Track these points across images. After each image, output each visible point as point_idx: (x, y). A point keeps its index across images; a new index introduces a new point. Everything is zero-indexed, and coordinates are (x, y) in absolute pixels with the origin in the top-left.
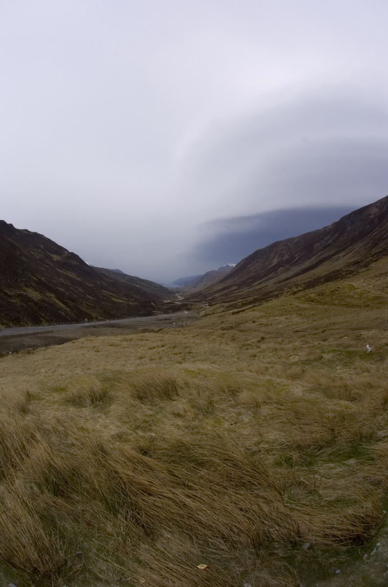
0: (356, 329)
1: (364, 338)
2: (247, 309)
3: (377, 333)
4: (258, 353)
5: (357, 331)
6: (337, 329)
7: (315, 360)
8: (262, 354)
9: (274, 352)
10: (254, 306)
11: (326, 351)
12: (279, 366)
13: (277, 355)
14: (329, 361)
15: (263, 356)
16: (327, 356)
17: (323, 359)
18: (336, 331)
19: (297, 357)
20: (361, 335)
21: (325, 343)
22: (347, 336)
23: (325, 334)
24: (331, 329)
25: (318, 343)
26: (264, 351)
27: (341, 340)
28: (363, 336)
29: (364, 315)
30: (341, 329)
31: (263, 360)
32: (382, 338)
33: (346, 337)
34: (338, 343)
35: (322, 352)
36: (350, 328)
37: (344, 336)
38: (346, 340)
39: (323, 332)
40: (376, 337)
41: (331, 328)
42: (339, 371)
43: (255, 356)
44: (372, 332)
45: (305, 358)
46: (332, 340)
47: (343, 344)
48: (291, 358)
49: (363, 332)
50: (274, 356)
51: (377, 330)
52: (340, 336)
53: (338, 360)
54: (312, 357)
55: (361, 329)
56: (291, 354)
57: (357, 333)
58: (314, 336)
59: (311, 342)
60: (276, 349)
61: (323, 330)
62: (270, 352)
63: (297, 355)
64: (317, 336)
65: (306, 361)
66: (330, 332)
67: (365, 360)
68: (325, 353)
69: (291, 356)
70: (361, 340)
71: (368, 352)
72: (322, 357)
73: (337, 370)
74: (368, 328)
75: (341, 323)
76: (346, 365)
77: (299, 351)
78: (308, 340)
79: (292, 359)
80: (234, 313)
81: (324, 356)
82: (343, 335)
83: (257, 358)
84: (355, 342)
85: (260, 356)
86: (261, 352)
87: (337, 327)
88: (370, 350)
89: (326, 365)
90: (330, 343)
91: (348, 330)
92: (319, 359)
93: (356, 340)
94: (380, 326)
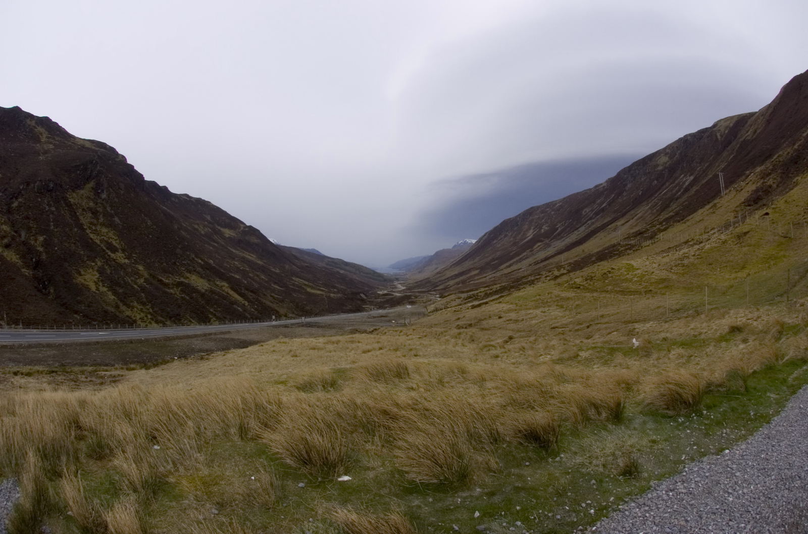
0: (629, 322)
1: (638, 332)
2: (492, 301)
3: (654, 325)
4: (501, 353)
5: (630, 325)
6: (605, 323)
7: (570, 359)
8: (506, 355)
9: (521, 352)
11: (584, 348)
12: (525, 366)
13: (525, 355)
14: (586, 359)
16: (583, 354)
17: (579, 357)
18: (604, 326)
19: (549, 356)
20: (635, 329)
21: (589, 341)
22: (617, 331)
23: (590, 329)
24: (598, 324)
25: (580, 341)
26: (509, 350)
27: (609, 336)
28: (637, 330)
29: (643, 304)
30: (611, 323)
31: (506, 361)
32: (660, 332)
33: (615, 333)
34: (605, 340)
35: (580, 350)
36: (623, 320)
38: (615, 336)
39: (588, 327)
40: (653, 331)
41: (599, 322)
42: (596, 369)
43: (497, 357)
44: (648, 325)
45: (558, 357)
46: (598, 336)
47: (611, 341)
48: (541, 357)
49: (636, 325)
50: (520, 357)
51: (655, 322)
52: (608, 331)
53: (597, 358)
54: (565, 355)
55: (636, 322)
57: (630, 326)
58: (577, 333)
59: (571, 340)
60: (524, 348)
61: (588, 324)
62: (515, 352)
63: (549, 354)
64: (580, 333)
65: (558, 360)
66: (596, 328)
67: (630, 356)
68: (583, 350)
69: (541, 355)
71: (634, 348)
72: (578, 355)
73: (593, 368)
74: (645, 321)
75: (612, 315)
76: (606, 363)
77: (552, 350)
78: (568, 338)
80: (474, 307)
81: (581, 354)
82: (613, 330)
83: (499, 359)
84: (625, 338)
85: (503, 356)
86: (506, 352)
87: (606, 320)
89: (582, 364)
90: (595, 341)
91: (620, 324)
92: (574, 357)
93: (628, 335)
94: (661, 316)
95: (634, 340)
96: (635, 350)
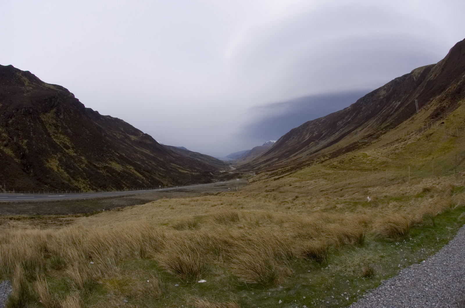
0: (365, 187)
1: (370, 193)
2: (285, 176)
3: (379, 189)
4: (291, 206)
5: (365, 189)
6: (352, 188)
7: (331, 209)
8: (294, 207)
9: (303, 205)
10: (291, 173)
11: (339, 202)
12: (305, 214)
13: (305, 207)
14: (341, 209)
15: (295, 208)
16: (339, 206)
17: (336, 208)
18: (351, 189)
19: (319, 208)
20: (368, 191)
21: (342, 198)
22: (357, 192)
23: (342, 192)
24: (347, 188)
25: (336, 198)
26: (296, 204)
27: (353, 195)
29: (373, 176)
30: (354, 188)
31: (294, 210)
32: (383, 192)
33: (357, 193)
34: (351, 197)
35: (337, 203)
36: (361, 186)
37: (356, 193)
38: (357, 195)
39: (341, 190)
40: (379, 192)
41: (347, 187)
42: (346, 215)
43: (289, 208)
44: (376, 189)
45: (324, 208)
46: (347, 196)
47: (355, 198)
48: (314, 208)
49: (369, 189)
50: (302, 208)
51: (380, 187)
52: (353, 192)
53: (347, 208)
54: (329, 207)
55: (368, 187)
56: (315, 206)
57: (366, 189)
58: (335, 194)
59: (332, 198)
60: (304, 203)
61: (341, 189)
62: (300, 205)
63: (319, 206)
64: (336, 194)
65: (325, 209)
66: (346, 190)
67: (366, 207)
68: (339, 204)
69: (315, 207)
70: (368, 194)
71: (368, 202)
72: (336, 207)
73: (345, 214)
74: (374, 186)
75: (355, 183)
76: (352, 211)
77: (321, 204)
78: (330, 197)
79: (316, 209)
80: (275, 179)
81: (337, 206)
82: (355, 192)
83: (291, 209)
84: (363, 196)
85: (293, 208)
86: (294, 206)
87: (352, 186)
88: (370, 200)
89: (338, 212)
90: (345, 198)
91: (360, 188)
92: (334, 208)
93: (364, 195)
94: (383, 183)
95: (368, 197)
96: (369, 203)
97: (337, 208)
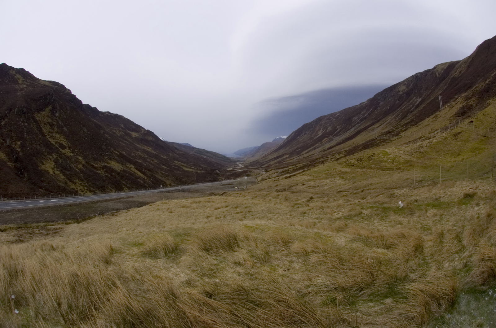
0: (390, 188)
1: (397, 196)
2: (298, 174)
3: (407, 191)
4: (307, 210)
6: (374, 189)
7: (356, 215)
8: (311, 211)
9: (321, 210)
10: (304, 171)
11: (365, 207)
12: (325, 221)
13: (324, 212)
14: (368, 215)
15: (312, 213)
16: (365, 212)
18: (373, 191)
19: (340, 213)
20: (394, 193)
21: (364, 201)
22: (382, 194)
23: (364, 193)
24: (369, 189)
25: (358, 201)
26: (312, 208)
27: (377, 198)
28: (396, 194)
29: (397, 176)
30: (377, 189)
31: (312, 216)
32: (412, 196)
34: (375, 200)
35: (361, 209)
36: (385, 187)
37: (380, 195)
38: (381, 198)
39: (362, 191)
40: (407, 195)
41: (369, 188)
42: (376, 224)
43: (305, 213)
44: (403, 191)
45: (348, 214)
46: (370, 198)
47: (379, 201)
48: (335, 214)
49: (395, 191)
50: (321, 213)
51: (408, 189)
52: (376, 194)
53: (375, 215)
54: (353, 213)
55: (394, 189)
57: (391, 191)
58: (355, 195)
59: (352, 200)
60: (323, 207)
62: (317, 210)
63: (341, 211)
64: (357, 195)
65: (348, 216)
66: (368, 192)
67: (398, 214)
68: (364, 209)
69: (335, 212)
70: (395, 197)
71: (400, 208)
73: (374, 223)
74: (400, 187)
75: (378, 184)
76: (382, 219)
77: (342, 208)
78: (350, 199)
79: (337, 215)
80: (286, 178)
81: (363, 212)
82: (379, 193)
83: (306, 215)
84: (389, 199)
85: (309, 213)
87: (374, 187)
88: (402, 206)
89: (365, 219)
90: (368, 201)
91: (384, 190)
92: (359, 214)
93: (390, 197)
94: (410, 185)
97: (363, 215)
